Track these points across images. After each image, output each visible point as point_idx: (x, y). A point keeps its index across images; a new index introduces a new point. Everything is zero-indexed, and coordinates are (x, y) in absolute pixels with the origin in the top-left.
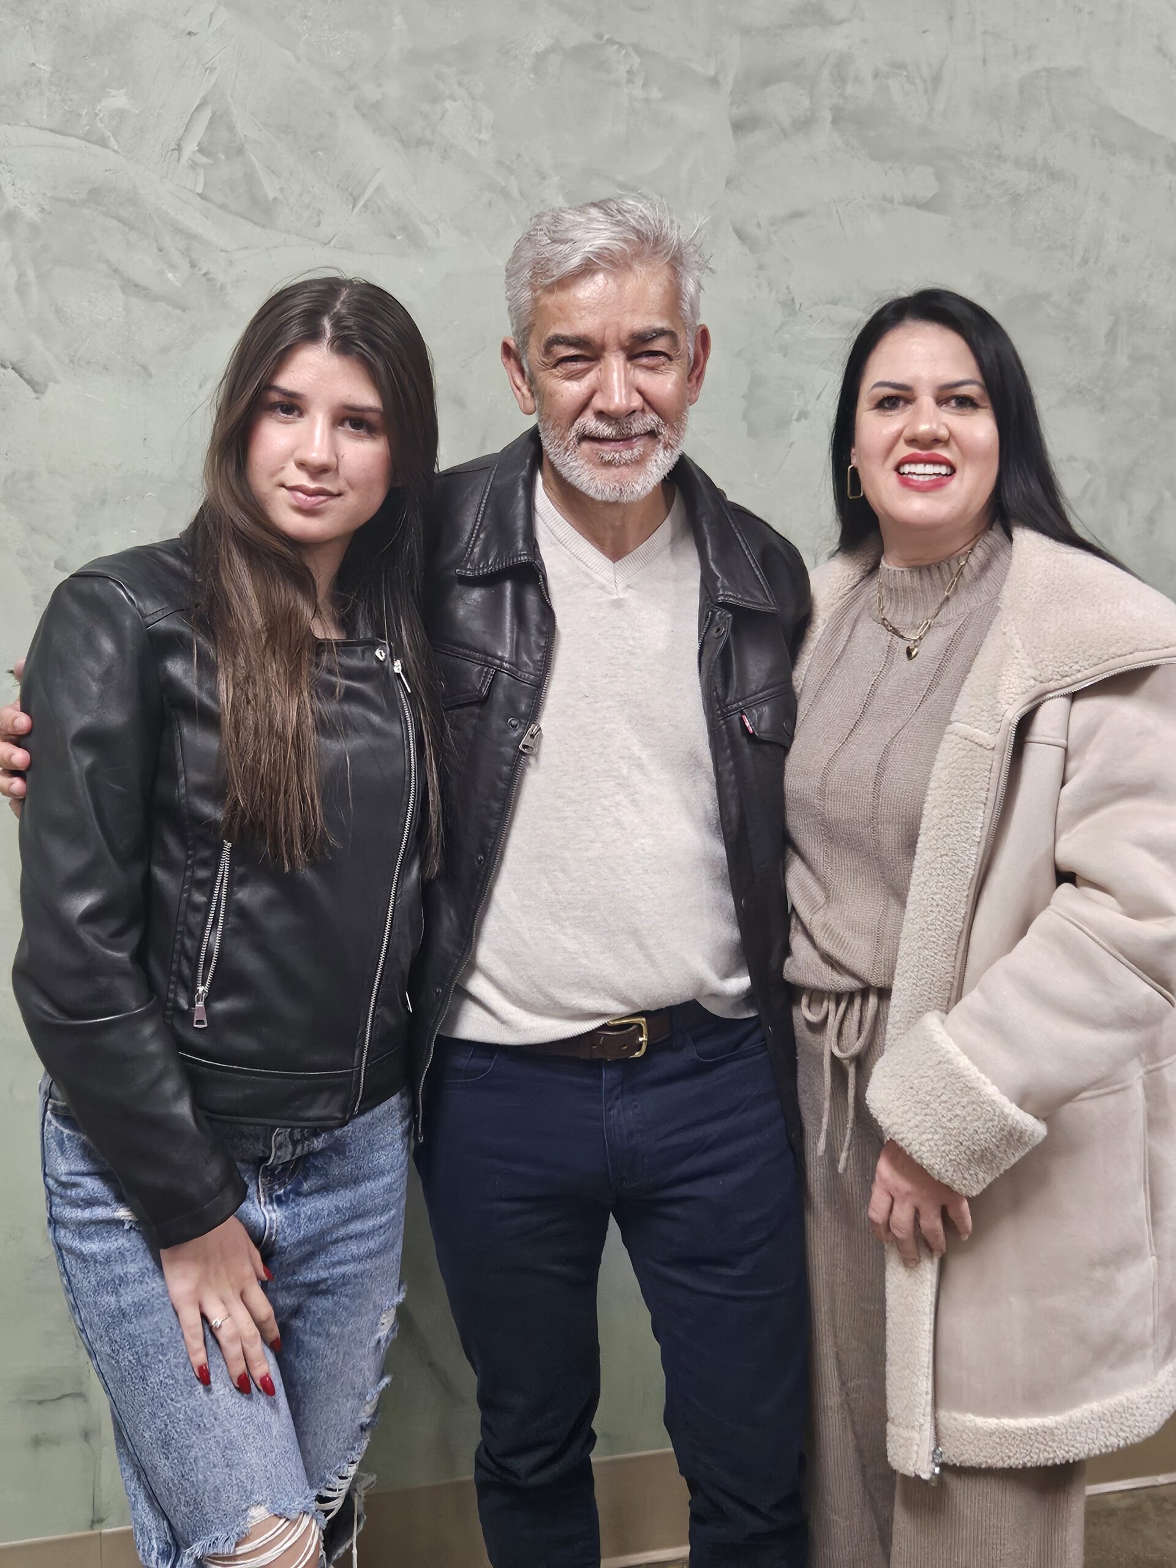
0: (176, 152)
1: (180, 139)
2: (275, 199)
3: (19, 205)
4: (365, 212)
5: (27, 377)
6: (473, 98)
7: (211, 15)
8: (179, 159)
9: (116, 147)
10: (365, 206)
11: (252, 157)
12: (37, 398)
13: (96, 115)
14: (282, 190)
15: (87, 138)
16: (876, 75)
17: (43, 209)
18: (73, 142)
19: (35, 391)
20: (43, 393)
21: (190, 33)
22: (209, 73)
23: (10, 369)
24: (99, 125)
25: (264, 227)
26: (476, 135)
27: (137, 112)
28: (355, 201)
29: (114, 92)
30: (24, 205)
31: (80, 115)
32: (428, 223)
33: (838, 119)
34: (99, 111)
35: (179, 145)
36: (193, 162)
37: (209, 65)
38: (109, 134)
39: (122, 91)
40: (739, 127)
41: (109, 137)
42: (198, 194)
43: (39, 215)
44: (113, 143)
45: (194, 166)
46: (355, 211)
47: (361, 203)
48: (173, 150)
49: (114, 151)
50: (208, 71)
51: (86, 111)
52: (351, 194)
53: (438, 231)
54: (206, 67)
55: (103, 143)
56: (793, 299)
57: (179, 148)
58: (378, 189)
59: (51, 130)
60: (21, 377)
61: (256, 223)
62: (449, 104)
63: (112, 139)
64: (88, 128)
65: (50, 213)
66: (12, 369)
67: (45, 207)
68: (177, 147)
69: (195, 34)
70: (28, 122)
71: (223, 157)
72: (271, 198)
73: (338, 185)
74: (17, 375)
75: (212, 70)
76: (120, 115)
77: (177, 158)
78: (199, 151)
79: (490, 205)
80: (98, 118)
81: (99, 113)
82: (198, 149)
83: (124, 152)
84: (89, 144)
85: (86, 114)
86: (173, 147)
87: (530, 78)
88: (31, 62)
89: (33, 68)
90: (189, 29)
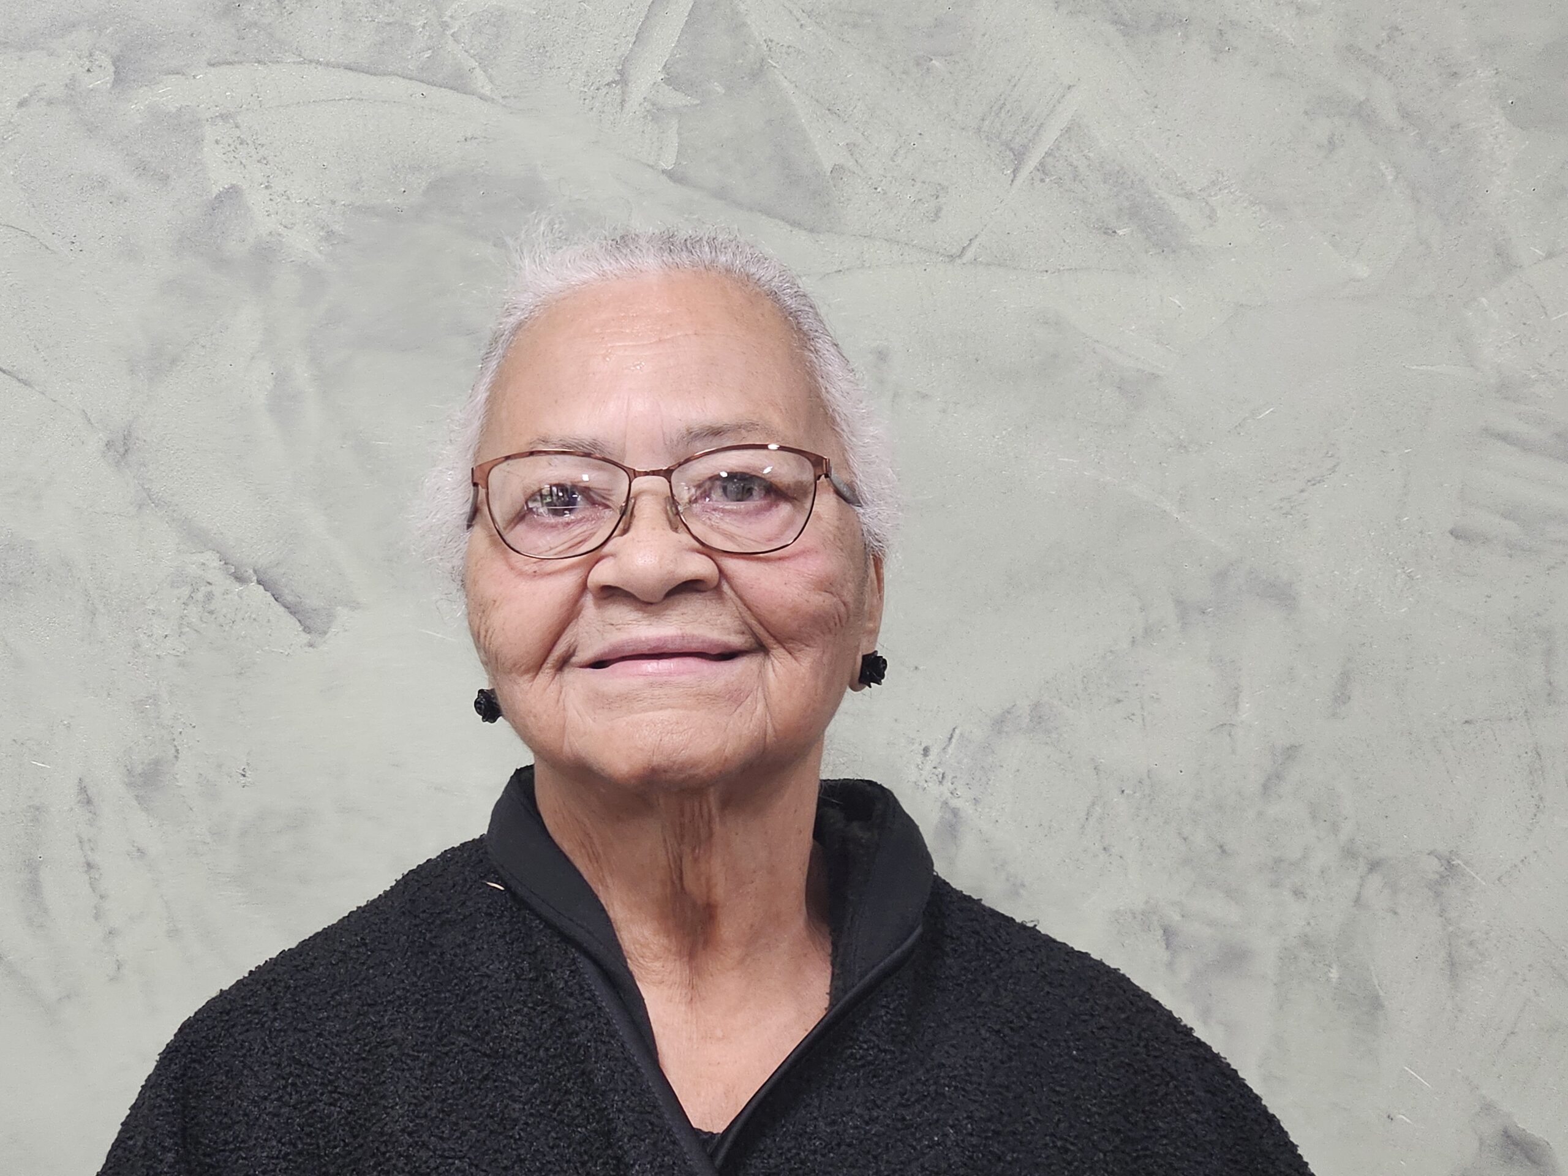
0: (617, 90)
1: (626, 60)
2: (837, 169)
3: (281, 229)
4: (1042, 180)
5: (290, 598)
8: (623, 102)
9: (487, 90)
10: (1042, 168)
11: (786, 84)
12: (311, 645)
13: (445, 26)
14: (851, 147)
15: (425, 75)
17: (331, 234)
18: (397, 86)
19: (307, 629)
20: (325, 633)
23: (253, 585)
24: (451, 46)
25: (812, 231)
27: (534, 12)
28: (1019, 157)
30: (290, 227)
31: (412, 30)
32: (1188, 196)
34: (451, 17)
35: (621, 73)
36: (654, 105)
38: (474, 64)
41: (472, 70)
42: (664, 172)
43: (325, 246)
44: (480, 81)
45: (656, 113)
46: (1019, 181)
47: (1032, 162)
48: (608, 84)
49: (482, 98)
51: (420, 23)
52: (1007, 145)
53: (1213, 210)
55: (459, 83)
57: (623, 79)
58: (1068, 130)
59: (348, 68)
60: (276, 600)
61: (796, 224)
63: (478, 70)
64: (428, 54)
65: (346, 241)
66: (259, 582)
67: (337, 228)
68: (617, 78)
70: (300, 55)
71: (721, 90)
72: (828, 167)
73: (979, 130)
74: (269, 594)
76: (495, 21)
77: (619, 101)
78: (668, 81)
79: (1331, 145)
80: (449, 32)
81: (449, 20)
82: (663, 77)
83: (504, 97)
84: (424, 88)
85: (424, 26)
86: (610, 79)
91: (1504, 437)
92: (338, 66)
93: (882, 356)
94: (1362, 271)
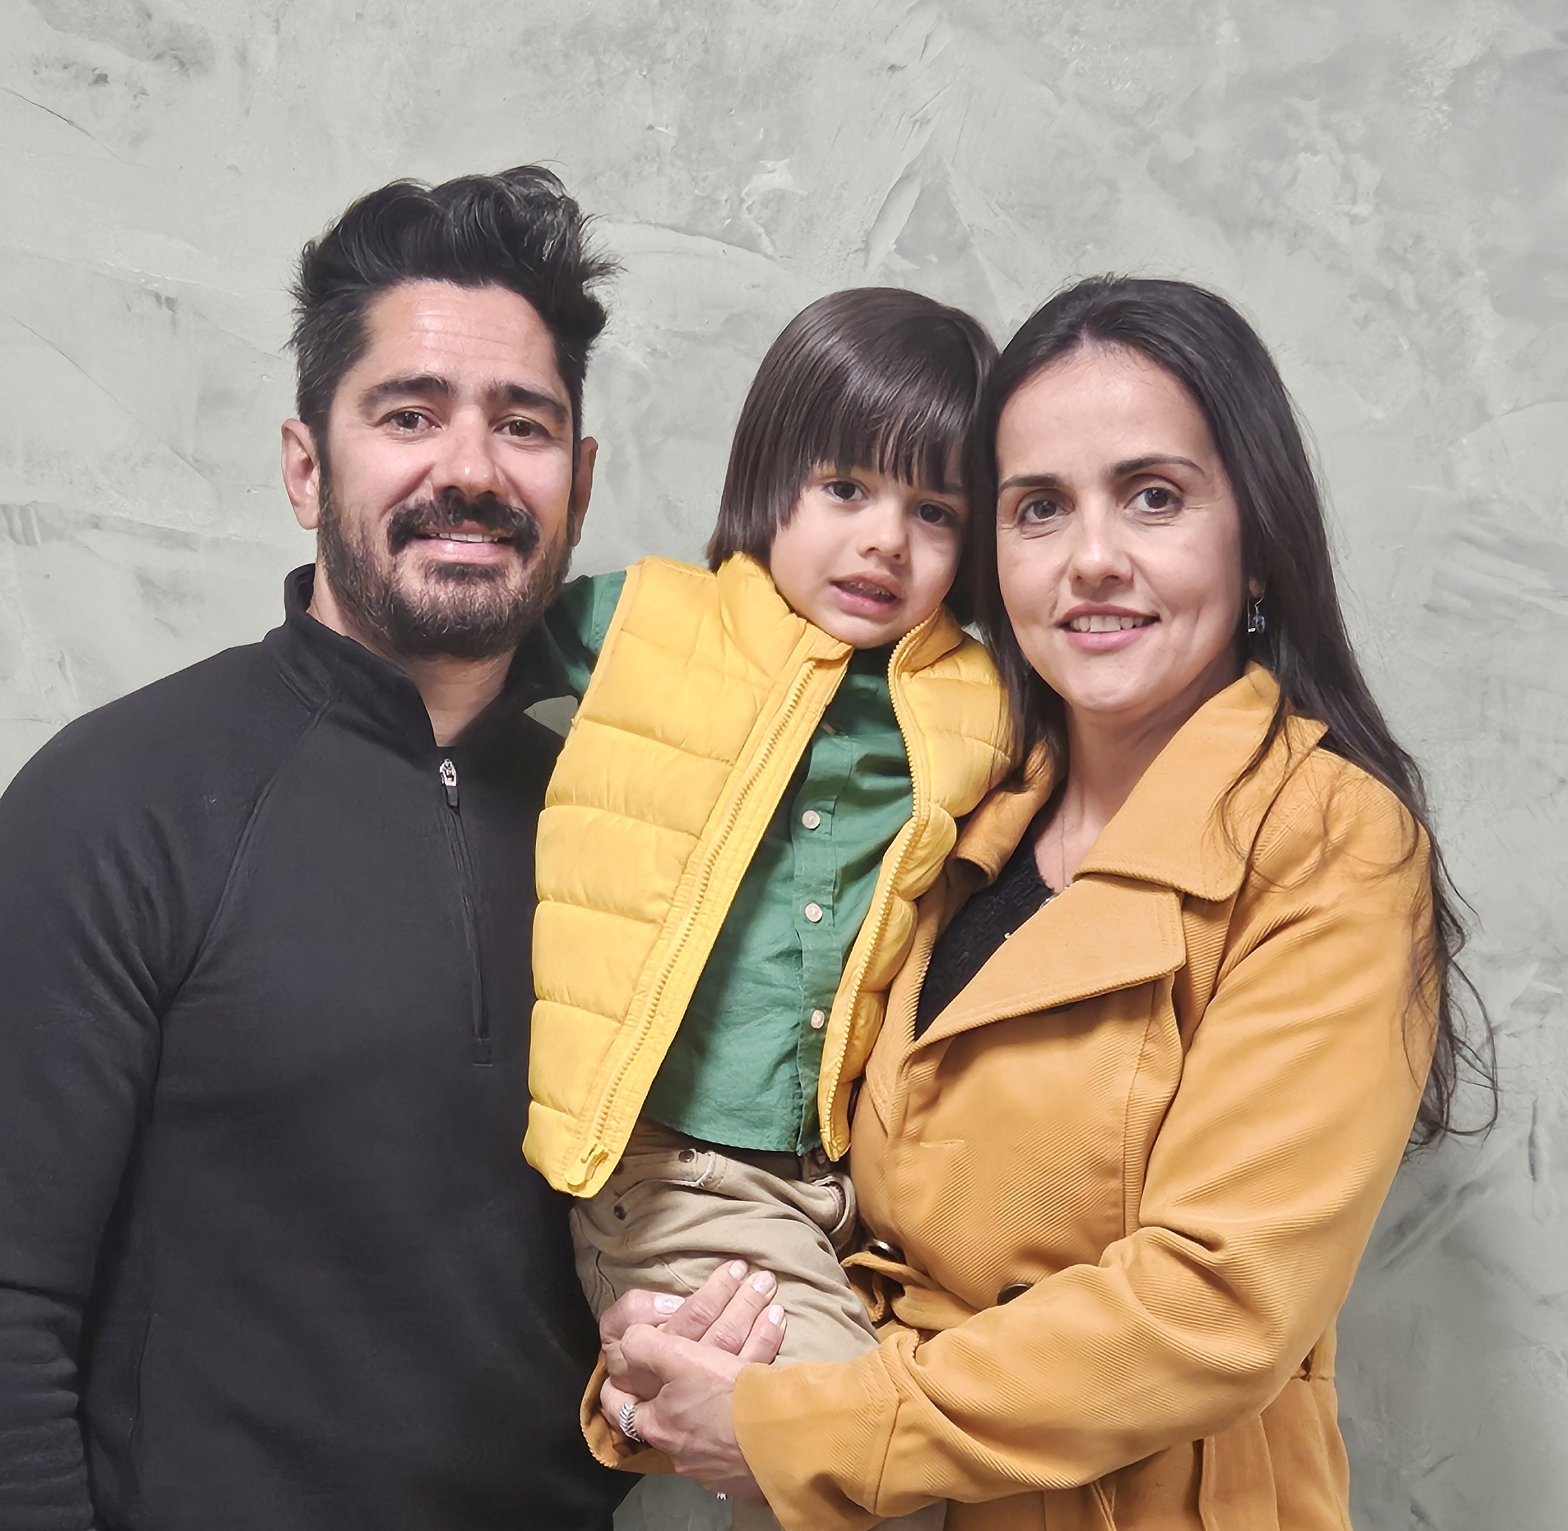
0: (861, 255)
1: (869, 234)
2: (1014, 323)
3: (621, 347)
6: (1345, 147)
7: (928, 37)
8: (866, 265)
9: (770, 250)
11: (981, 257)
13: (742, 201)
15: (727, 237)
17: (655, 350)
18: (706, 244)
21: (893, 68)
22: (920, 127)
24: (746, 216)
26: (1347, 208)
27: (806, 193)
29: (770, 165)
30: (627, 344)
31: (716, 202)
34: (747, 194)
35: (866, 242)
37: (918, 116)
38: (761, 230)
39: (783, 162)
41: (760, 235)
43: (650, 359)
44: (765, 241)
45: (889, 274)
48: (856, 251)
49: (766, 256)
50: (918, 124)
51: (725, 197)
54: (914, 118)
55: (750, 244)
57: (866, 248)
59: (673, 228)
62: (1302, 158)
63: (764, 236)
64: (730, 220)
65: (665, 356)
67: (659, 347)
68: (863, 246)
69: (901, 69)
70: (638, 217)
71: (935, 260)
72: (1007, 321)
75: (925, 122)
76: (777, 199)
78: (898, 251)
79: (1366, 321)
80: (745, 206)
81: (746, 197)
82: (895, 247)
83: (782, 257)
84: (725, 247)
85: (726, 201)
86: (856, 247)
87: (1442, 112)
88: (647, 123)
89: (651, 132)
90: (892, 61)
91: (1469, 540)
92: (663, 226)
94: (1379, 415)
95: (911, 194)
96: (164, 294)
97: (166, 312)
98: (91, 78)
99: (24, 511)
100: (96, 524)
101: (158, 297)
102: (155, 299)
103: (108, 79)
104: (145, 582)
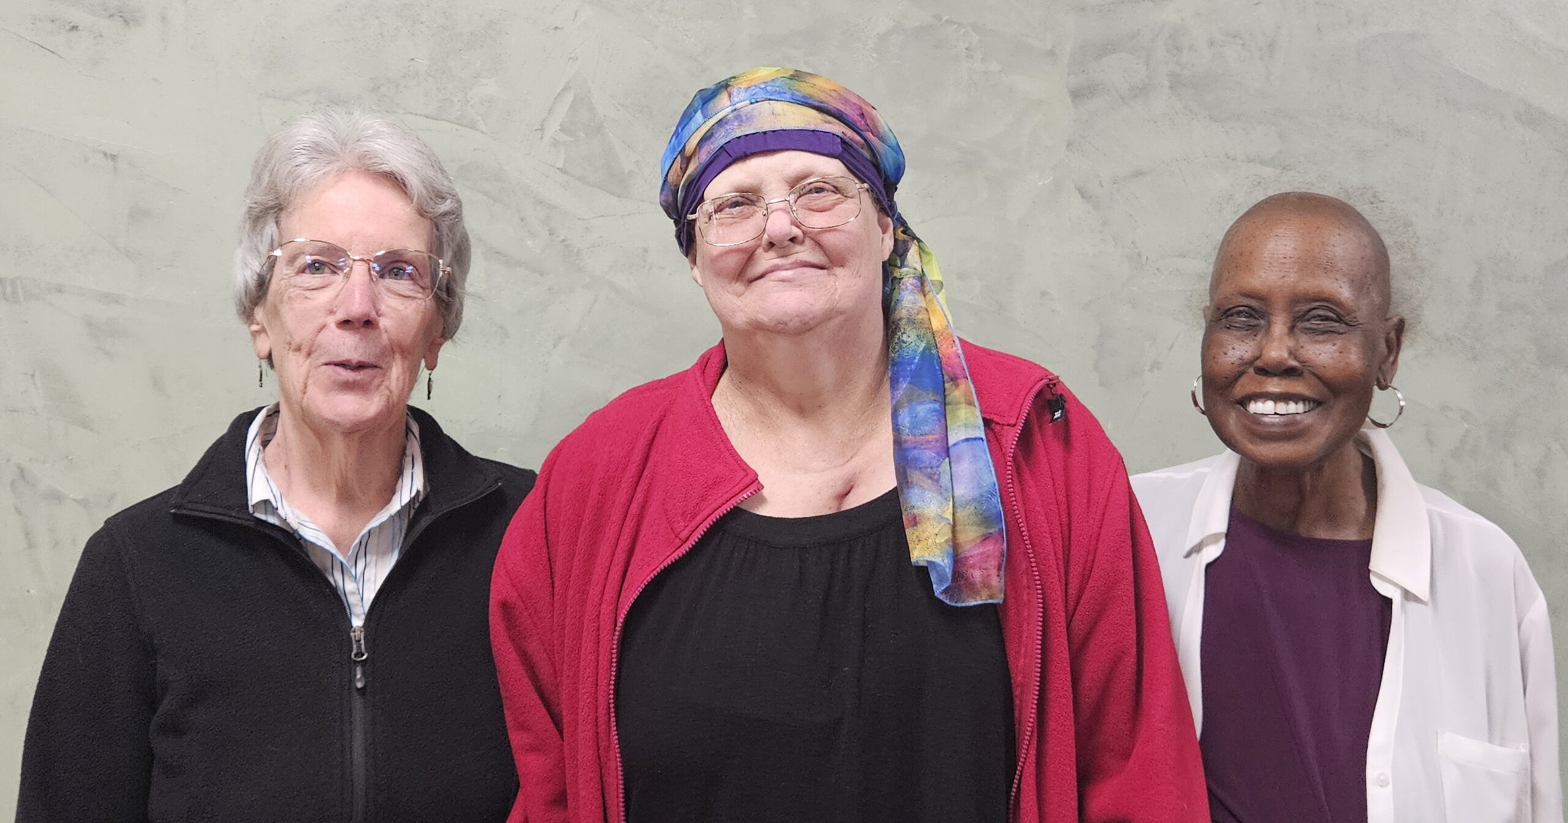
0: (539, 132)
1: (544, 120)
2: (631, 172)
7: (576, 12)
8: (542, 137)
9: (484, 129)
11: (610, 134)
13: (468, 101)
14: (637, 163)
15: (458, 122)
16: (1211, 44)
18: (446, 125)
21: (556, 28)
22: (574, 61)
24: (470, 110)
25: (619, 197)
27: (506, 98)
29: (484, 81)
31: (452, 101)
33: (1176, 83)
34: (471, 98)
35: (542, 125)
36: (555, 139)
38: (479, 118)
39: (492, 80)
40: (1077, 95)
41: (478, 121)
42: (558, 169)
44: (482, 126)
45: (555, 143)
48: (536, 130)
49: (482, 132)
50: (571, 60)
51: (458, 99)
54: (570, 56)
55: (472, 126)
56: (1139, 254)
57: (542, 129)
59: (425, 116)
61: (614, 194)
64: (459, 113)
68: (540, 128)
69: (562, 28)
70: (405, 109)
71: (583, 135)
72: (627, 171)
75: (576, 59)
76: (490, 101)
77: (540, 136)
78: (561, 130)
80: (469, 104)
81: (469, 99)
82: (559, 128)
83: (491, 133)
84: (459, 128)
85: (459, 101)
86: (536, 128)
87: (873, 57)
88: (410, 58)
89: (412, 63)
90: (556, 25)
92: (420, 115)
93: (646, 250)
95: (569, 98)
96: (109, 153)
97: (111, 163)
98: (68, 28)
99: (13, 282)
100: (60, 290)
101: (105, 154)
102: (102, 155)
103: (80, 28)
104: (90, 324)
